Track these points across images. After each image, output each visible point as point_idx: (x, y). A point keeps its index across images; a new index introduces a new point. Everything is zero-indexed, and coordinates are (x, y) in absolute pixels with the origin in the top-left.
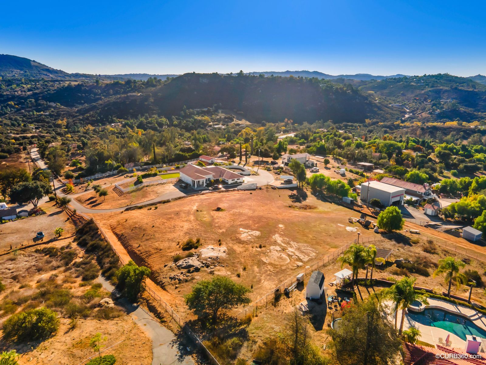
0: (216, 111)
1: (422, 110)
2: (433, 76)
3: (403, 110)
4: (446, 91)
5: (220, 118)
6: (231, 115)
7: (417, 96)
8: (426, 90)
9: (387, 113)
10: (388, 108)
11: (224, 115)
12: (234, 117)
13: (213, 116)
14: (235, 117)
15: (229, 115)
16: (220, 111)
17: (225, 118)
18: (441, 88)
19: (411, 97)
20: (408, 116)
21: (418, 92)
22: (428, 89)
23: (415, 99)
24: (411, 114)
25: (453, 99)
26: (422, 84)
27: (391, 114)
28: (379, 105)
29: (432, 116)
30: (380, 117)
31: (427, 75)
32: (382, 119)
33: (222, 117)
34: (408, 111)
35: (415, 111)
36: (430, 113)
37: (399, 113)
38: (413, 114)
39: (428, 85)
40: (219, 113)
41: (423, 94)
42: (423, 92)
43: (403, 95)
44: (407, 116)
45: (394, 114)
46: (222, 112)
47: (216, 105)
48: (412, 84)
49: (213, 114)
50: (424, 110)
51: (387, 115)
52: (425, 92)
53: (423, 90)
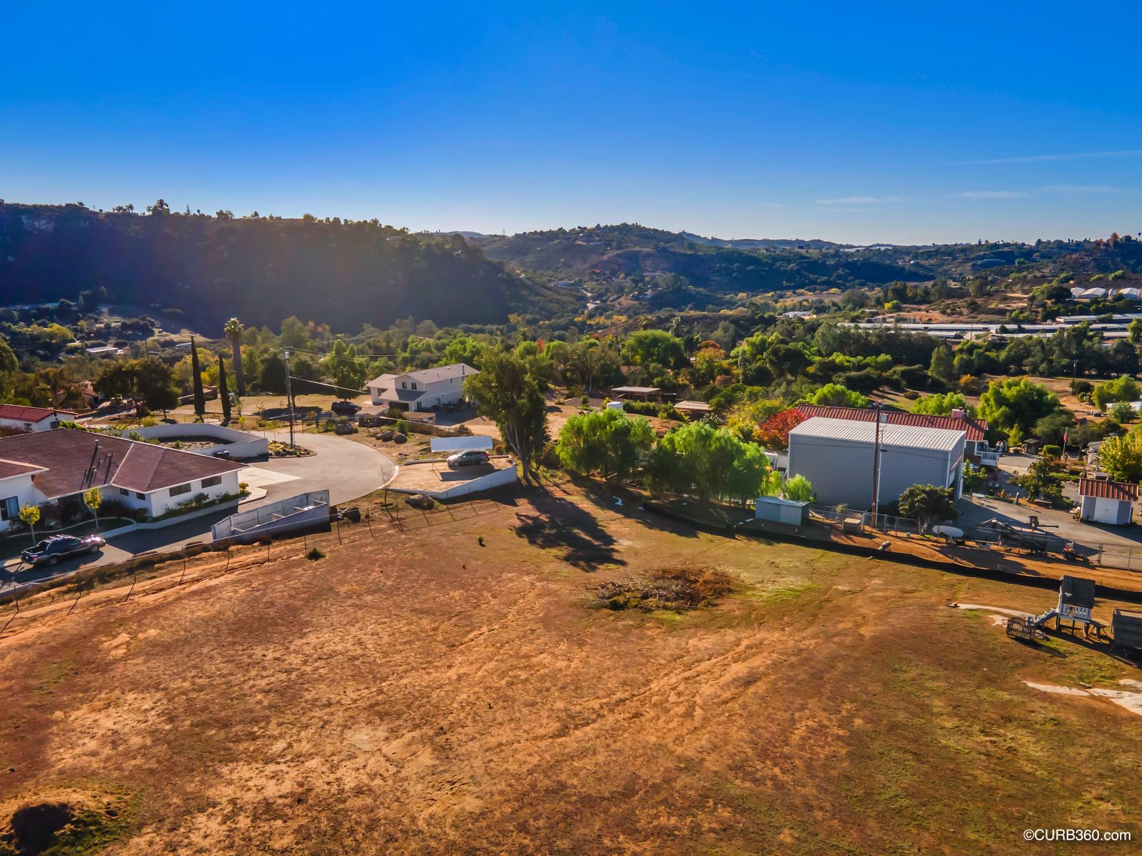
0: (91, 308)
1: (617, 292)
2: (613, 229)
3: (579, 294)
4: (649, 255)
5: (108, 326)
6: (144, 319)
7: (595, 266)
8: (611, 254)
9: (551, 301)
10: (550, 289)
11: (118, 319)
12: (153, 325)
13: (82, 323)
14: (157, 323)
15: (134, 320)
16: (105, 310)
17: (124, 326)
18: (637, 249)
19: (585, 269)
20: (594, 306)
21: (595, 259)
23: (594, 273)
24: (598, 302)
26: (598, 243)
27: (558, 302)
28: (529, 283)
29: (641, 304)
30: (537, 309)
31: (602, 226)
32: (543, 313)
33: (113, 325)
34: (589, 295)
35: (603, 295)
36: (636, 298)
37: (573, 300)
38: (603, 301)
39: (609, 245)
40: (100, 313)
41: (608, 262)
42: (605, 258)
43: (566, 265)
44: (591, 306)
45: (564, 302)
46: (111, 313)
47: (87, 292)
48: (579, 242)
49: (79, 319)
50: (621, 291)
51: (551, 305)
52: (609, 258)
53: (603, 254)
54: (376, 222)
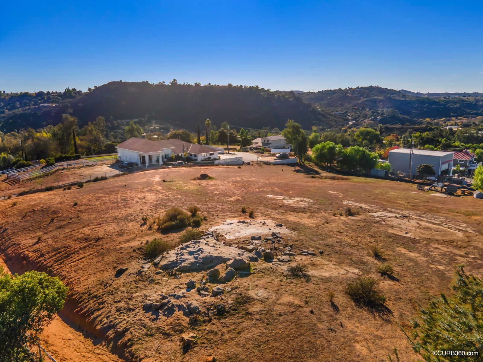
0: (149, 121)
1: (363, 117)
2: (365, 88)
3: (345, 118)
4: (381, 100)
5: (155, 128)
6: (167, 126)
7: (355, 105)
8: (363, 100)
9: (332, 121)
10: (332, 115)
11: (158, 125)
12: (170, 128)
13: (146, 127)
14: (172, 127)
15: (164, 126)
16: (154, 122)
17: (160, 128)
18: (376, 97)
19: (350, 107)
20: (352, 123)
21: (355, 102)
22: (363, 99)
23: (354, 109)
24: (354, 121)
25: (388, 107)
26: (357, 95)
27: (335, 121)
28: (322, 112)
29: (374, 123)
30: (325, 124)
31: (360, 87)
32: (328, 126)
33: (157, 128)
34: (350, 118)
35: (357, 118)
36: (373, 120)
37: (342, 120)
38: (356, 121)
39: (363, 96)
40: (152, 123)
41: (361, 104)
42: (360, 102)
43: (341, 105)
44: (350, 123)
45: (338, 121)
46: (156, 123)
47: (148, 115)
48: (348, 95)
49: (145, 125)
50: (366, 116)
51: (331, 122)
52: (362, 102)
53: (359, 100)
54: (257, 86)
